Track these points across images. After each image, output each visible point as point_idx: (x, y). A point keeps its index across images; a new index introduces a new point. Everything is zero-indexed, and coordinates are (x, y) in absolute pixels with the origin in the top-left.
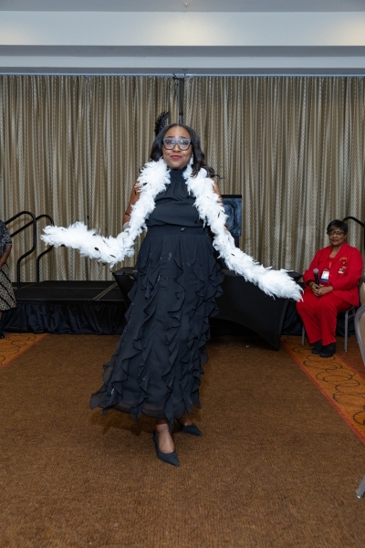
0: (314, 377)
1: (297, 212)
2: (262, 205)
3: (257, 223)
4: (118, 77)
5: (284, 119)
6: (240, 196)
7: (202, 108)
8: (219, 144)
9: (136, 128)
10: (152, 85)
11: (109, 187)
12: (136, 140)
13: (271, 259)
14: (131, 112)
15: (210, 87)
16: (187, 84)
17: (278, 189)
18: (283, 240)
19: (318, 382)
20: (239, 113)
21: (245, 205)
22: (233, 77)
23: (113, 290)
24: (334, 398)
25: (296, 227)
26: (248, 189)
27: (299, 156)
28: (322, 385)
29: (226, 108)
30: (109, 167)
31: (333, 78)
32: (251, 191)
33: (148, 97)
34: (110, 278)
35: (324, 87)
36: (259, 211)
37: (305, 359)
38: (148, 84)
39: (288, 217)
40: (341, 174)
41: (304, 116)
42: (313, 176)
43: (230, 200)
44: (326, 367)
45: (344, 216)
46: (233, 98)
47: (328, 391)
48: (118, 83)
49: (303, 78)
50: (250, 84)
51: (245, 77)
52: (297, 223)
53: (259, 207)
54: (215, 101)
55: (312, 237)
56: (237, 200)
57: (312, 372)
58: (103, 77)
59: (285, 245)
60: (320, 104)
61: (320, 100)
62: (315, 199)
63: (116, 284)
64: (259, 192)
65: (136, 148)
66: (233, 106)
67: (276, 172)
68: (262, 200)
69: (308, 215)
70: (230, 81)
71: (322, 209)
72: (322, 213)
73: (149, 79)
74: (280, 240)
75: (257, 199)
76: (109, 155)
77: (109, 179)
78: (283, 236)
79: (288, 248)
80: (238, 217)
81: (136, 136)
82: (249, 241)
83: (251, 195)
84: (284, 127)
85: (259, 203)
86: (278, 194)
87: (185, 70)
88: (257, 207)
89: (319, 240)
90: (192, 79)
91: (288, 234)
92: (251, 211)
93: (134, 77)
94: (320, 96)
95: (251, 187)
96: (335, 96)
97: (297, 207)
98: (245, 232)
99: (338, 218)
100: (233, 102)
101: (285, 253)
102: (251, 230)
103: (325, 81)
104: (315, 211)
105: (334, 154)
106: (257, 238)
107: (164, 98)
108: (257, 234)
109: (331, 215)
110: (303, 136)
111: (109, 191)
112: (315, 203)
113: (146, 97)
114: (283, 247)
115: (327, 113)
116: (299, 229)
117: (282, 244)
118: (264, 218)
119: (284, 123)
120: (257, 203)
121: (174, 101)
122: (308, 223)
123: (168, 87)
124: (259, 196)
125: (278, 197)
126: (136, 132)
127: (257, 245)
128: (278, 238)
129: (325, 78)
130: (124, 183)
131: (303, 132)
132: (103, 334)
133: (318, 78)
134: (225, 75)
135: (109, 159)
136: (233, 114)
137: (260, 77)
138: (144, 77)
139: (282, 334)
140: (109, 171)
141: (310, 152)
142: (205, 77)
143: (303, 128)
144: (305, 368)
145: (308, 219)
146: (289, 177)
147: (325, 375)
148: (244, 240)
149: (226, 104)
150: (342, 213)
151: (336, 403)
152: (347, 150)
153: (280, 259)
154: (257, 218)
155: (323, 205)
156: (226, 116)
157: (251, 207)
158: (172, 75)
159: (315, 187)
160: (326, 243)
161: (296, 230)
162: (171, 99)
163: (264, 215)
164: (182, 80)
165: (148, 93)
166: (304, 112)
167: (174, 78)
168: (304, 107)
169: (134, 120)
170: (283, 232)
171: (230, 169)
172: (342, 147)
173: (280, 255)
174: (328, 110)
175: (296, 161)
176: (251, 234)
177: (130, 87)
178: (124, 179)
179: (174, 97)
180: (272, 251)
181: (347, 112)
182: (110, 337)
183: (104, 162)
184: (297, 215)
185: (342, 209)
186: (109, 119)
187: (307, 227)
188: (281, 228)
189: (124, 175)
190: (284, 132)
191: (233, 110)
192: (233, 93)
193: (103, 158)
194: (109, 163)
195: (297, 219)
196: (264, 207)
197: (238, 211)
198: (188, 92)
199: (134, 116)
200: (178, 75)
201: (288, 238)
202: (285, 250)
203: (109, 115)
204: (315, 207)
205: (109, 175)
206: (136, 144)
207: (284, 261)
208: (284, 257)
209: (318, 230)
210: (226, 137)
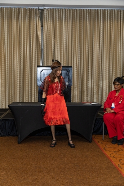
0: (109, 156)
1: (99, 74)
2: (82, 70)
3: (80, 79)
4: (11, 8)
5: (92, 29)
6: (71, 67)
7: (52, 23)
8: (61, 41)
9: (20, 33)
10: (28, 12)
11: (6, 62)
12: (20, 39)
13: (87, 97)
14: (17, 25)
15: (56, 14)
16: (45, 12)
17: (90, 63)
18: (92, 87)
19: (111, 158)
20: (70, 26)
21: (74, 70)
22: (67, 9)
23: (8, 113)
24: (119, 166)
25: (99, 81)
26: (75, 63)
27: (99, 47)
28: (113, 160)
29: (64, 24)
30: (6, 52)
31: (114, 10)
32: (76, 64)
33: (26, 18)
34: (7, 107)
35: (110, 14)
36: (81, 73)
37: (104, 147)
38: (26, 12)
39: (95, 76)
40: (119, 55)
41: (101, 28)
42: (106, 56)
43: (66, 68)
44: (115, 151)
45: (122, 76)
46: (67, 19)
47: (116, 163)
48: (11, 11)
49: (101, 10)
50: (75, 12)
51: (73, 9)
52: (99, 79)
53: (81, 71)
54: (59, 20)
55: (107, 86)
56: (70, 68)
57: (108, 153)
58: (3, 8)
59: (93, 90)
60: (109, 22)
61: (109, 21)
62: (108, 68)
63: (10, 111)
64: (81, 64)
65: (20, 43)
66: (67, 23)
67: (89, 54)
68: (82, 68)
69: (104, 75)
70: (65, 11)
71: (111, 72)
72: (111, 74)
73: (26, 9)
74: (91, 87)
75: (80, 68)
76: (6, 46)
77: (6, 58)
78: (93, 85)
79: (95, 91)
80: (71, 77)
81: (20, 37)
82: (76, 88)
83: (77, 66)
84: (92, 33)
85: (81, 70)
86: (90, 65)
87: (44, 5)
88: (80, 71)
89: (110, 87)
90: (47, 10)
91: (95, 84)
92: (77, 73)
93: (19, 9)
94: (109, 19)
95: (76, 62)
96: (116, 19)
97: (99, 72)
98: (74, 84)
99: (118, 76)
100: (67, 21)
101: (93, 94)
102: (77, 83)
103: (111, 12)
104: (107, 73)
105: (116, 46)
106: (80, 86)
107: (33, 18)
108: (80, 85)
109: (115, 75)
110: (101, 38)
111: (7, 64)
112: (108, 70)
113: (25, 18)
114: (92, 91)
115: (112, 27)
116: (100, 82)
117: (92, 89)
118: (83, 77)
119: (92, 31)
120: (80, 70)
121: (39, 20)
122: (104, 79)
123: (36, 13)
124: (81, 66)
125: (90, 67)
126: (20, 35)
127: (80, 90)
128: (90, 86)
129: (111, 10)
130: (14, 60)
131: (101, 35)
132: (3, 136)
133: (108, 10)
134: (63, 8)
135: (7, 48)
136: (67, 27)
137: (80, 9)
138: (24, 8)
139: (93, 134)
140: (6, 54)
141: (105, 45)
142: (54, 9)
143: (101, 34)
144: (105, 151)
145: (104, 77)
146: (95, 57)
147: (114, 154)
148: (74, 87)
149: (64, 22)
150: (120, 74)
151: (120, 169)
152: (122, 44)
153: (91, 96)
154: (80, 77)
155: (111, 70)
156: (64, 28)
157: (77, 71)
158: (37, 7)
159: (107, 62)
160: (113, 89)
161: (99, 83)
162: (37, 19)
163: (83, 75)
164: (42, 10)
165: (26, 16)
166: (101, 26)
167: (39, 9)
168: (101, 24)
169: (19, 29)
170: (93, 84)
171: (66, 53)
172: (119, 43)
173: (91, 95)
174: (113, 25)
175: (98, 49)
176: (77, 85)
177: (17, 13)
178: (14, 58)
179: (39, 18)
180: (87, 93)
181: (121, 26)
182: (7, 138)
183: (4, 50)
184: (99, 75)
185: (120, 72)
186: (6, 29)
187: (104, 81)
188: (91, 82)
189: (14, 56)
190: (92, 35)
191: (67, 25)
192: (67, 17)
193: (3, 48)
194: (7, 50)
195: (99, 77)
196: (83, 71)
197: (71, 74)
198: (46, 16)
199: (19, 27)
200: (40, 8)
201: (95, 87)
202: (93, 92)
203: (6, 26)
204: (107, 71)
205: (6, 56)
206: (20, 41)
207: (93, 97)
208: (93, 96)
209: (109, 82)
210: (64, 37)
